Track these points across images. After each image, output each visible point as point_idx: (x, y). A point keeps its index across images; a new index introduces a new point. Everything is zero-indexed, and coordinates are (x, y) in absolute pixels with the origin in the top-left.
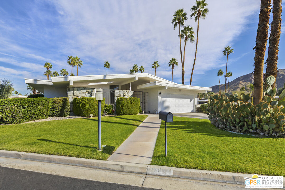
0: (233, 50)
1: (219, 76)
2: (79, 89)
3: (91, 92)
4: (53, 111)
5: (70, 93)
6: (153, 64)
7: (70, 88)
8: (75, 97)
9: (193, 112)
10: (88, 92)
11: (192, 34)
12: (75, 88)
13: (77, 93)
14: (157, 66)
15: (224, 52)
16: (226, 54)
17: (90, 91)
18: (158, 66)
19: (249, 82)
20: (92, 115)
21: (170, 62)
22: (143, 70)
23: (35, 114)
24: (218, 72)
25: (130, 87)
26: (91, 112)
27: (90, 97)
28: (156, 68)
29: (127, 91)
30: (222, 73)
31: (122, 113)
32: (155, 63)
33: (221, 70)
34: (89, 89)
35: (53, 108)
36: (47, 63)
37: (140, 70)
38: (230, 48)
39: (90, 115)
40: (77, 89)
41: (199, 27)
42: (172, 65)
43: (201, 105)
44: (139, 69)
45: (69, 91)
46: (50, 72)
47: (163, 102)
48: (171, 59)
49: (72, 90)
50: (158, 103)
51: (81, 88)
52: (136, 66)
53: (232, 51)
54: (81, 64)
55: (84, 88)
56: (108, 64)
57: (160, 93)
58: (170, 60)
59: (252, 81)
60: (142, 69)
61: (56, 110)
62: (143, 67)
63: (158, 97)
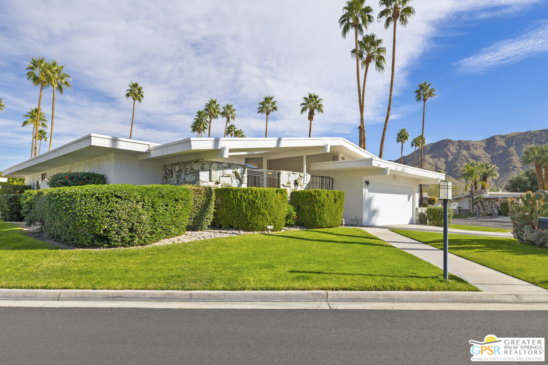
0: (434, 90)
1: (400, 143)
2: (220, 166)
5: (204, 175)
6: (261, 104)
7: (204, 164)
8: (213, 185)
9: (411, 223)
10: (236, 173)
11: (382, 54)
12: (214, 164)
13: (216, 175)
14: (270, 108)
15: (416, 93)
16: (422, 98)
17: (239, 171)
18: (275, 108)
19: (443, 157)
21: (303, 101)
22: (230, 116)
24: (399, 135)
25: (305, 166)
26: (267, 219)
27: (239, 185)
28: (268, 114)
29: (300, 175)
30: (407, 137)
31: (320, 224)
32: (267, 100)
33: (405, 131)
37: (223, 114)
38: (429, 85)
39: (269, 227)
40: (217, 166)
41: (396, 41)
42: (308, 111)
43: (426, 208)
44: (222, 111)
45: (203, 170)
47: (370, 200)
48: (307, 96)
49: (208, 169)
50: (364, 202)
51: (223, 165)
52: (215, 102)
53: (434, 92)
55: (228, 164)
56: (139, 89)
57: (367, 183)
58: (306, 98)
59: (448, 156)
60: (228, 111)
62: (233, 108)
63: (364, 189)
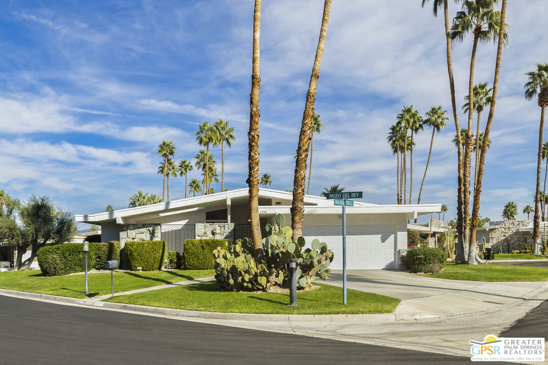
2: (136, 226)
3: (154, 231)
4: (99, 261)
5: (123, 234)
7: (123, 227)
8: (130, 240)
9: (390, 268)
10: (149, 230)
12: (130, 226)
13: (132, 233)
17: (151, 229)
20: (141, 268)
23: (75, 265)
25: (229, 217)
26: (140, 263)
27: (151, 239)
29: (220, 225)
34: (150, 225)
35: (99, 257)
36: (164, 143)
39: (138, 268)
40: (133, 227)
45: (122, 231)
46: (171, 164)
49: (126, 230)
51: (138, 226)
54: (231, 136)
55: (143, 224)
61: (102, 260)
